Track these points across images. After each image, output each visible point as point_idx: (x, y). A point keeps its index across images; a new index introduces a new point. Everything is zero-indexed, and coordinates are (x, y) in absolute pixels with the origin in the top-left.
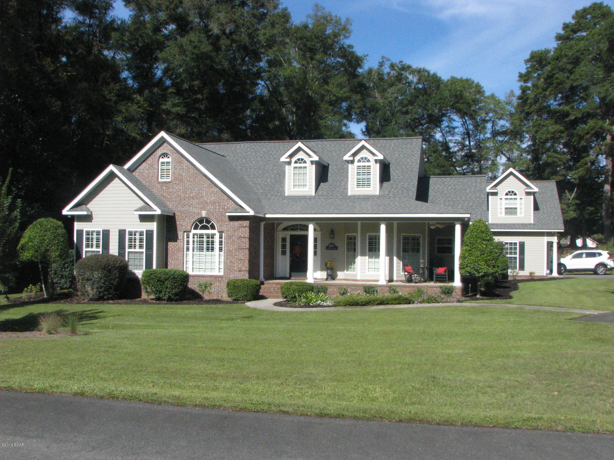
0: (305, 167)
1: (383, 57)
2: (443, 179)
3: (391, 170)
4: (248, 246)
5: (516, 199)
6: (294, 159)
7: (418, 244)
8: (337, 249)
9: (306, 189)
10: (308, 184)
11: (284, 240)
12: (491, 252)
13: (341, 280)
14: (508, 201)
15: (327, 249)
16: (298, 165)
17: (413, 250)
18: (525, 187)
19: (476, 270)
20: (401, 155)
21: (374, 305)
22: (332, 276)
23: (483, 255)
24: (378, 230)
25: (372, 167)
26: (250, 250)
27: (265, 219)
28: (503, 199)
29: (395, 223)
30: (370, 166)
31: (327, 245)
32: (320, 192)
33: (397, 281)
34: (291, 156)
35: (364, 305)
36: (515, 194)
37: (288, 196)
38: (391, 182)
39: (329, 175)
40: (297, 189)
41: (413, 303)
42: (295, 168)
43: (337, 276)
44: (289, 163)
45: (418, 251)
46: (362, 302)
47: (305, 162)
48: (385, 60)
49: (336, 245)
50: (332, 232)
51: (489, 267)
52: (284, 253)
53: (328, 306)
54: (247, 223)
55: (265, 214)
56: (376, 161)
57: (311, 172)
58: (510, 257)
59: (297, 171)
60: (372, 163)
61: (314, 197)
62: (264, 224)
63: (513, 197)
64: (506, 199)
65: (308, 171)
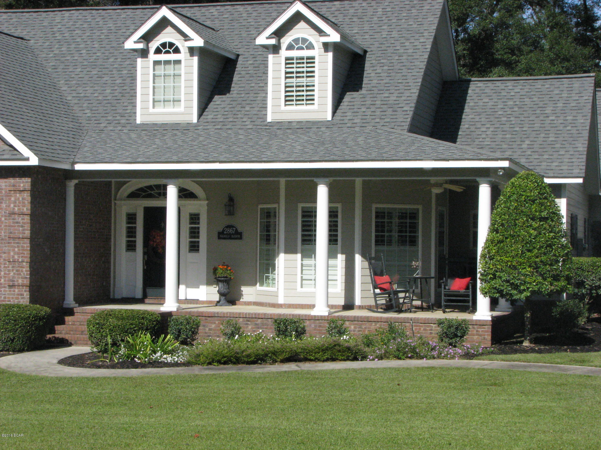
0: (178, 62)
2: (498, 84)
3: (367, 65)
4: (28, 233)
6: (154, 45)
7: (414, 227)
8: (241, 238)
9: (181, 108)
10: (183, 98)
11: (131, 218)
12: (550, 246)
13: (248, 303)
15: (219, 238)
16: (162, 57)
17: (402, 241)
19: (515, 287)
20: (395, 34)
21: (274, 362)
22: (230, 297)
23: (529, 251)
24: (313, 198)
25: (316, 60)
26: (32, 239)
27: (71, 174)
29: (359, 181)
30: (313, 58)
31: (221, 230)
32: (209, 114)
33: (361, 307)
34: (147, 37)
35: (254, 362)
37: (143, 124)
38: (363, 91)
39: (236, 78)
40: (159, 109)
41: (364, 358)
42: (157, 63)
43: (240, 295)
44: (144, 53)
45: (413, 242)
46: (248, 356)
47: (177, 51)
49: (240, 230)
50: (231, 199)
51: (545, 279)
52: (131, 247)
53: (176, 364)
54: (25, 183)
55: (74, 163)
56: (326, 46)
57: (190, 71)
59: (161, 70)
60: (317, 52)
61: (196, 126)
62: (76, 185)
65: (183, 69)
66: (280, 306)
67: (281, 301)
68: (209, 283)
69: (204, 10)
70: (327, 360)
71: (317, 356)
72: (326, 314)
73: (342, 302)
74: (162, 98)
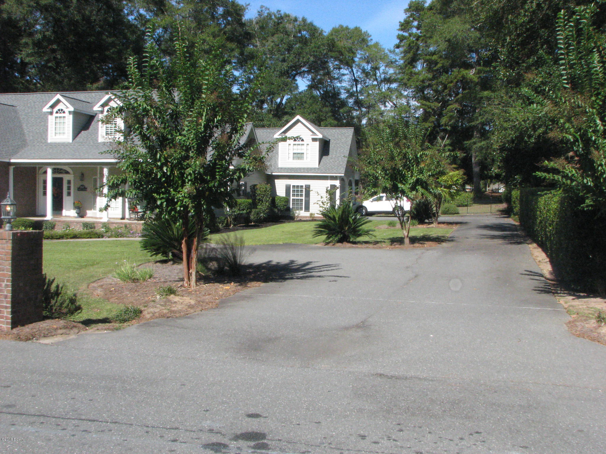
0: (64, 117)
1: (262, 7)
5: (303, 145)
6: (55, 110)
8: (86, 190)
9: (65, 136)
10: (67, 132)
11: (45, 182)
13: (89, 217)
14: (295, 147)
15: (78, 190)
16: (59, 115)
18: (312, 134)
21: (67, 238)
22: (81, 215)
27: (10, 164)
28: (292, 145)
31: (79, 187)
32: (78, 139)
33: (128, 219)
34: (53, 107)
35: (59, 239)
36: (303, 140)
37: (51, 143)
40: (58, 136)
41: (103, 237)
42: (56, 117)
43: (86, 214)
44: (51, 113)
46: (57, 236)
47: (64, 112)
48: (264, 9)
49: (86, 186)
50: (83, 174)
52: (45, 194)
55: (10, 159)
57: (69, 120)
58: (297, 199)
59: (58, 120)
61: (70, 144)
62: (14, 168)
63: (301, 143)
64: (294, 145)
65: (66, 120)
66: (97, 218)
67: (98, 216)
68: (74, 209)
69: (90, 94)
70: (88, 238)
71: (84, 236)
72: (106, 221)
73: (121, 217)
74: (62, 132)
